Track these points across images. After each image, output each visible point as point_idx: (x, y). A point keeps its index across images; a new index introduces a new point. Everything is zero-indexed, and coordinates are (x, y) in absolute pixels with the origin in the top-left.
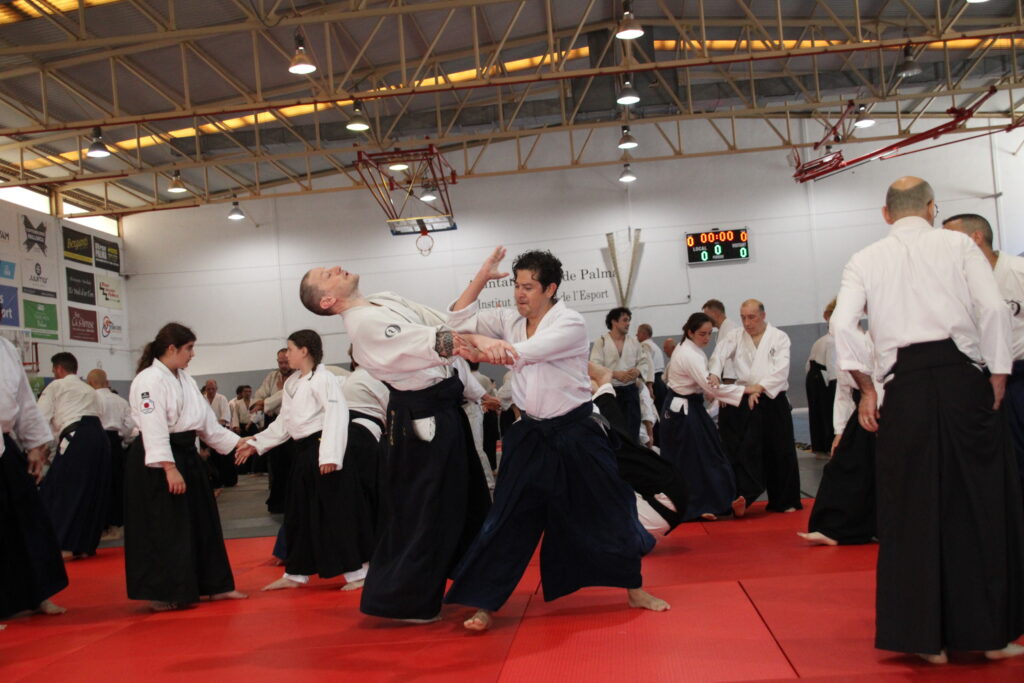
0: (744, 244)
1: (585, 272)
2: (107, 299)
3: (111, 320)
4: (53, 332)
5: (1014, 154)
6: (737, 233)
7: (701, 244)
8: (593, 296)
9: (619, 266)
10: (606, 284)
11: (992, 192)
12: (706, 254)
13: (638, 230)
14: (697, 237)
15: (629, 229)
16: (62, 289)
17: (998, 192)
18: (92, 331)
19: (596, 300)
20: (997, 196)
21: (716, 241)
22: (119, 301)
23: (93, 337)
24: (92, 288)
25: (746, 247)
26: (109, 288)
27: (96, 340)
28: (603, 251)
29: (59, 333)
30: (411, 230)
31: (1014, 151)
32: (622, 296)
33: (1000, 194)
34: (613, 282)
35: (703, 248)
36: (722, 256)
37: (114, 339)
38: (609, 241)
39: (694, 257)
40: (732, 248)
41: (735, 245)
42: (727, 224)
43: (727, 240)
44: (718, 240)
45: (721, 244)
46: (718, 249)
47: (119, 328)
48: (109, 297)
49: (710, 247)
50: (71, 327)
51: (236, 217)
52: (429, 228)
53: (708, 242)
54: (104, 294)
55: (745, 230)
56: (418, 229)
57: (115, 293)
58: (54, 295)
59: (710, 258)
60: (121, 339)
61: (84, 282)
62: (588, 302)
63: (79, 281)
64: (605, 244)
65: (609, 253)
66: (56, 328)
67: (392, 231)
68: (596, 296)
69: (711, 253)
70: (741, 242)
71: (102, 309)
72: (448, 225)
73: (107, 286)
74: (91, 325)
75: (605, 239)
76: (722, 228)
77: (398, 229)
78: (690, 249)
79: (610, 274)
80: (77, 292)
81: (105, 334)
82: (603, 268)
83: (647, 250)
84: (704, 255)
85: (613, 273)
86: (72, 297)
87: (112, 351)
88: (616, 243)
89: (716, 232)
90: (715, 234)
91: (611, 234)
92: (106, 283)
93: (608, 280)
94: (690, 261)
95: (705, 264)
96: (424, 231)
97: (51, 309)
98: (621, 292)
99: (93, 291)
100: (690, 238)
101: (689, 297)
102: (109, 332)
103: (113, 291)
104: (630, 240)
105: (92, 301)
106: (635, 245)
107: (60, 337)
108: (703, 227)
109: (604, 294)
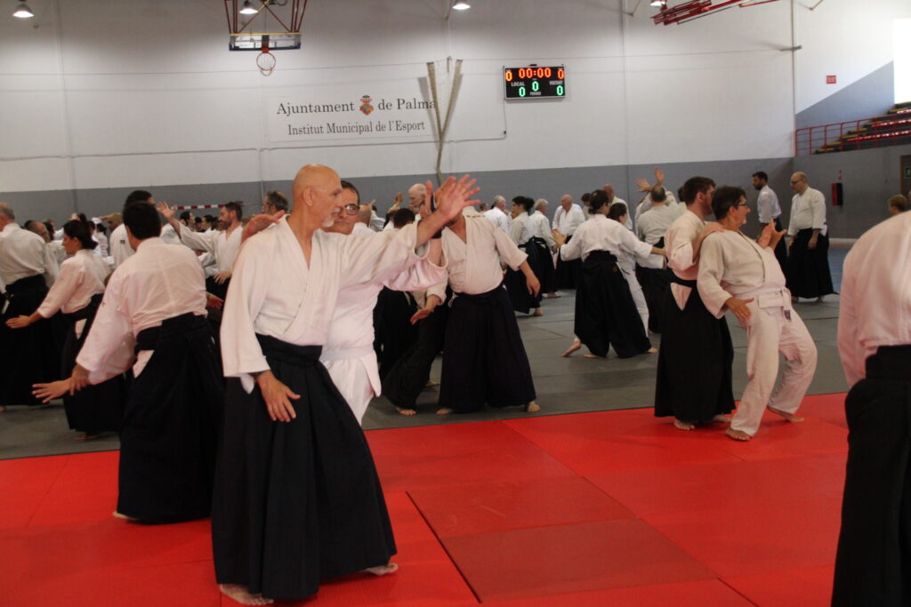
0: (560, 82)
1: (401, 102)
5: (811, 9)
6: (554, 70)
7: (520, 80)
8: (409, 127)
9: (438, 97)
10: (422, 115)
11: (789, 45)
12: (524, 90)
13: (460, 61)
14: (515, 71)
15: (449, 59)
17: (797, 44)
19: (412, 131)
20: (794, 49)
21: (534, 77)
25: (563, 85)
28: (422, 81)
30: (251, 45)
31: (812, 6)
32: (439, 128)
33: (799, 48)
34: (430, 114)
35: (522, 84)
36: (539, 93)
38: (429, 71)
39: (511, 92)
40: (548, 84)
41: (552, 83)
42: (546, 61)
43: (544, 76)
44: (536, 76)
45: (539, 80)
46: (535, 86)
49: (528, 83)
51: (23, 14)
52: (271, 45)
53: (526, 77)
55: (563, 67)
56: (259, 45)
59: (528, 94)
62: (404, 132)
64: (425, 73)
65: (428, 83)
67: (230, 46)
68: (412, 127)
69: (529, 89)
70: (559, 79)
72: (292, 43)
75: (426, 67)
76: (540, 64)
77: (237, 44)
78: (508, 84)
79: (427, 105)
82: (420, 99)
83: (465, 81)
84: (522, 91)
85: (430, 105)
88: (436, 73)
89: (534, 68)
90: (533, 69)
91: (432, 63)
93: (424, 111)
94: (508, 96)
95: (522, 101)
96: (265, 48)
98: (439, 125)
100: (509, 72)
101: (505, 132)
104: (448, 71)
106: (455, 76)
108: (521, 63)
109: (421, 125)
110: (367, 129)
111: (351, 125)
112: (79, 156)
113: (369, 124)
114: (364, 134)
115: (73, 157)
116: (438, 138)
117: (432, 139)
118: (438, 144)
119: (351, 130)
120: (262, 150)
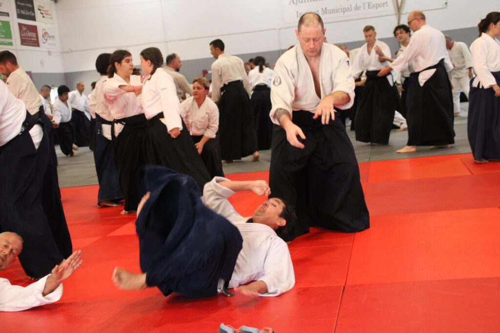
2: (43, 17)
3: (47, 31)
4: (9, 41)
8: (377, 6)
16: (13, 10)
18: (35, 39)
19: (379, 9)
22: (51, 18)
23: (36, 43)
24: (32, 9)
26: (45, 9)
27: (38, 46)
29: (13, 41)
32: (398, 5)
37: (50, 44)
47: (53, 37)
48: (44, 15)
50: (21, 37)
54: (42, 13)
57: (48, 13)
58: (7, 14)
60: (54, 45)
61: (27, 5)
62: (374, 10)
63: (23, 4)
66: (10, 37)
68: (379, 5)
71: (41, 23)
73: (43, 7)
74: (34, 35)
80: (23, 12)
81: (44, 41)
86: (20, 16)
87: (49, 53)
92: (42, 5)
97: (6, 25)
98: (397, 2)
99: (33, 11)
101: (446, 3)
102: (46, 40)
103: (47, 11)
105: (33, 18)
107: (14, 44)
109: (385, 4)
110: (348, 10)
111: (338, 8)
112: (170, 41)
113: (350, 7)
114: (346, 13)
115: (166, 42)
116: (397, 12)
117: (393, 12)
118: (398, 16)
119: (337, 11)
120: (280, 29)
